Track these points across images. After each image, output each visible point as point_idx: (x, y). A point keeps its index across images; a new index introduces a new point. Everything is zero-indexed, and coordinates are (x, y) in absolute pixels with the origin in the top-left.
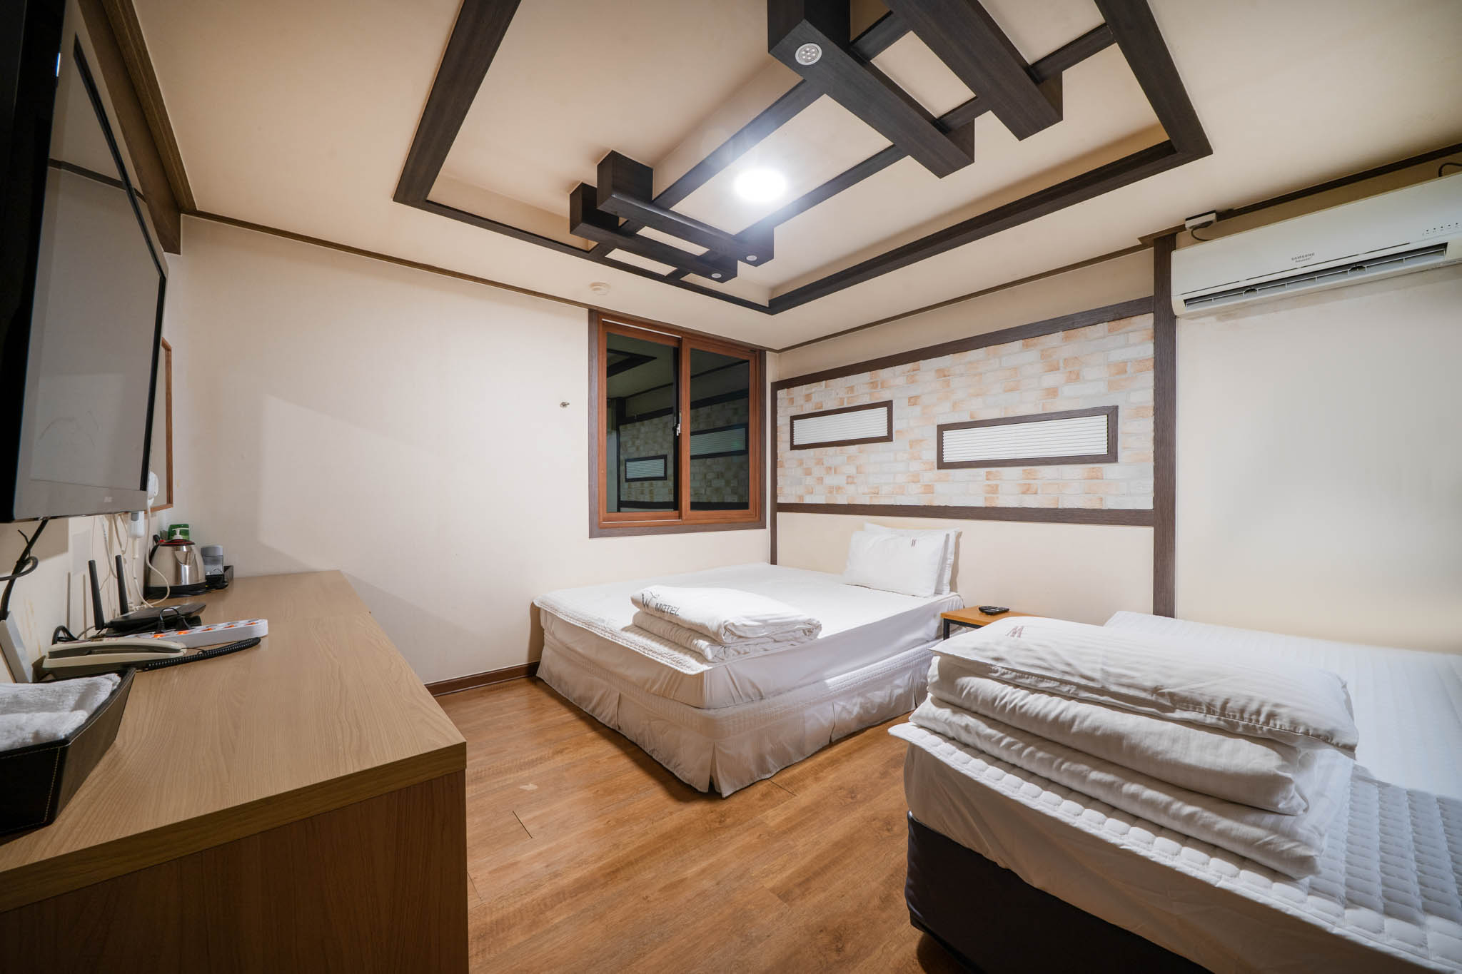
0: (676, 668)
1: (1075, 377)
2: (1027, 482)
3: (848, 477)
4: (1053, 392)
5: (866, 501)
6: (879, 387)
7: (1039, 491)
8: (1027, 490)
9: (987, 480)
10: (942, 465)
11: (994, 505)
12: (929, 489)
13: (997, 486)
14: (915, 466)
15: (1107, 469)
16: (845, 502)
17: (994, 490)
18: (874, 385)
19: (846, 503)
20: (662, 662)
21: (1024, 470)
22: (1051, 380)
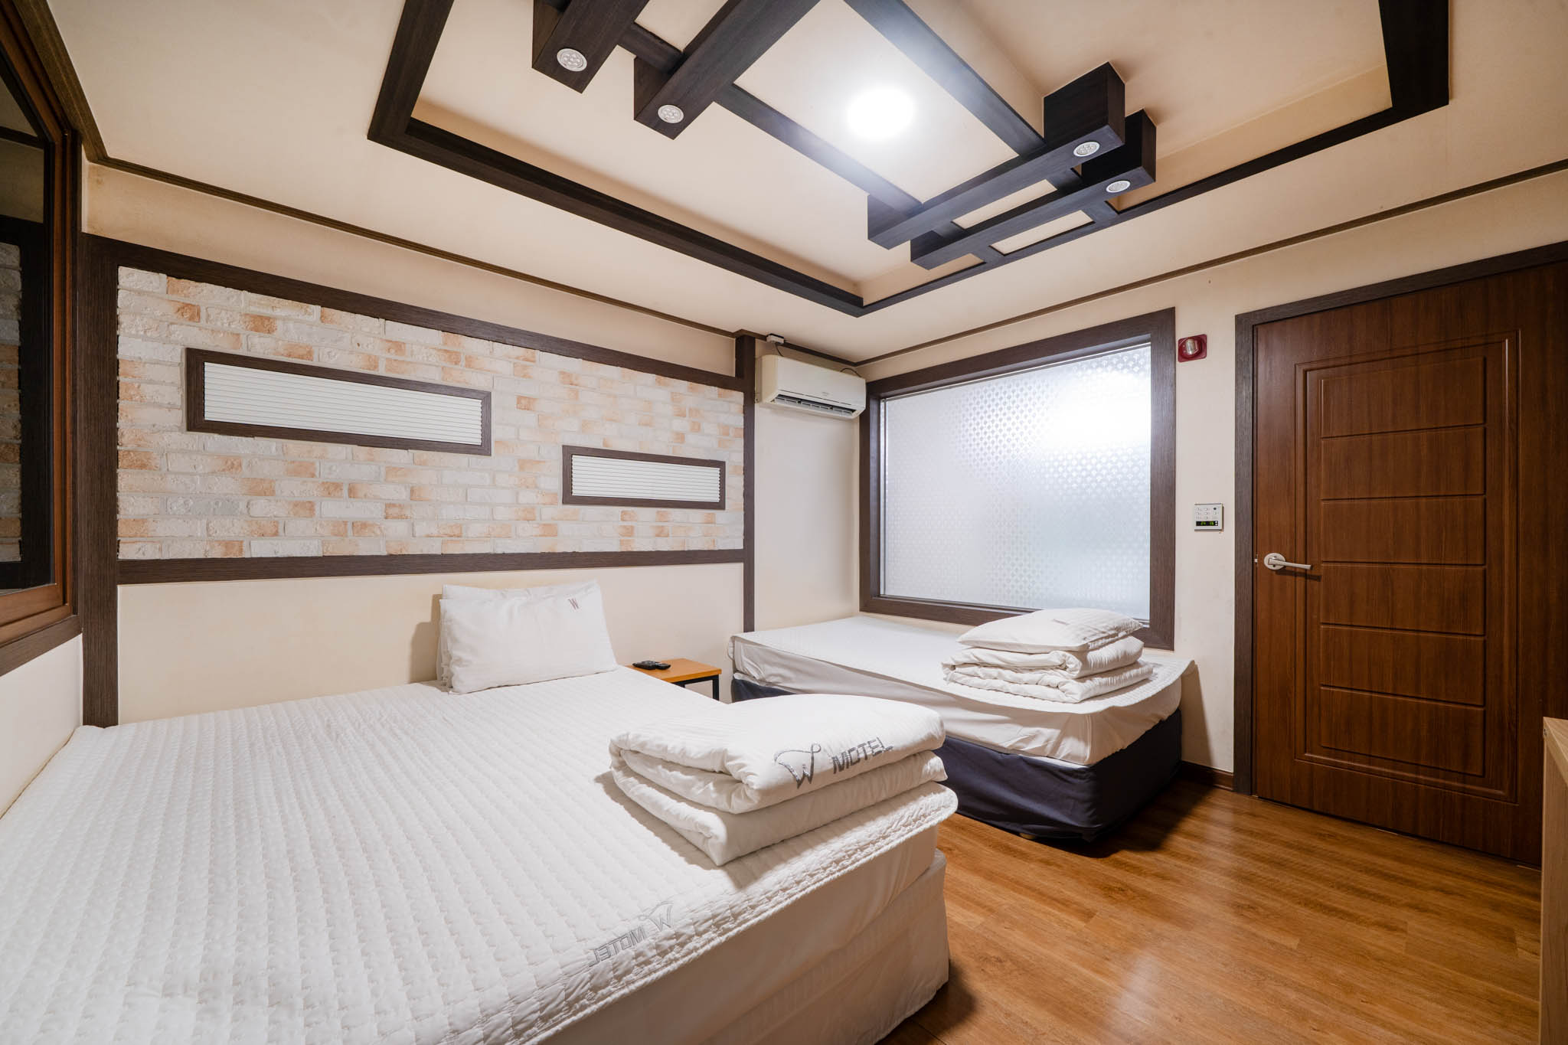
0: (921, 829)
1: (696, 428)
2: (661, 524)
3: (389, 506)
4: (680, 437)
5: (435, 548)
6: (463, 363)
7: (670, 535)
8: (661, 533)
9: (623, 520)
10: (569, 498)
11: (630, 550)
12: (550, 530)
13: (632, 527)
14: (528, 497)
15: (718, 513)
16: (383, 552)
17: (629, 532)
18: (454, 357)
19: (385, 553)
20: (894, 844)
21: (658, 512)
22: (680, 425)
